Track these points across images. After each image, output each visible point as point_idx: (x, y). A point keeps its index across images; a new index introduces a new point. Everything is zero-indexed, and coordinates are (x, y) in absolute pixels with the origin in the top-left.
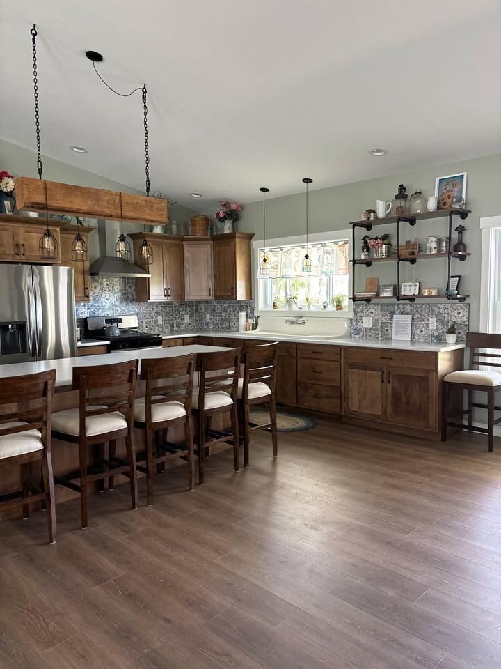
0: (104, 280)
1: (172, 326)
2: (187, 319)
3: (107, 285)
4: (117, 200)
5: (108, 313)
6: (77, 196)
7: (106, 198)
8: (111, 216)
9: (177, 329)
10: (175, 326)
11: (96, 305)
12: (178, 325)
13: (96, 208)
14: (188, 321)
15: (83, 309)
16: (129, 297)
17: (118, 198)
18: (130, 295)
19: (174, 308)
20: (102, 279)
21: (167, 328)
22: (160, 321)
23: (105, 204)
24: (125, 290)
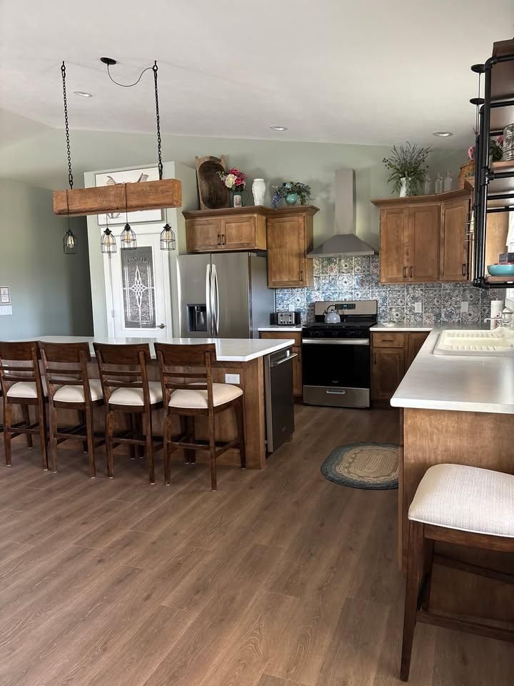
0: (343, 261)
1: (438, 316)
2: (465, 307)
3: (346, 266)
4: (123, 192)
5: (346, 297)
6: (89, 198)
7: (113, 192)
8: (117, 209)
9: (445, 320)
10: (443, 315)
11: (332, 288)
12: (449, 315)
13: (105, 204)
14: (467, 310)
15: (317, 293)
16: (373, 279)
17: (123, 189)
18: (374, 277)
19: (442, 292)
20: (340, 260)
21: (429, 317)
22: (418, 307)
23: (112, 198)
24: (368, 271)
